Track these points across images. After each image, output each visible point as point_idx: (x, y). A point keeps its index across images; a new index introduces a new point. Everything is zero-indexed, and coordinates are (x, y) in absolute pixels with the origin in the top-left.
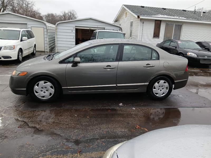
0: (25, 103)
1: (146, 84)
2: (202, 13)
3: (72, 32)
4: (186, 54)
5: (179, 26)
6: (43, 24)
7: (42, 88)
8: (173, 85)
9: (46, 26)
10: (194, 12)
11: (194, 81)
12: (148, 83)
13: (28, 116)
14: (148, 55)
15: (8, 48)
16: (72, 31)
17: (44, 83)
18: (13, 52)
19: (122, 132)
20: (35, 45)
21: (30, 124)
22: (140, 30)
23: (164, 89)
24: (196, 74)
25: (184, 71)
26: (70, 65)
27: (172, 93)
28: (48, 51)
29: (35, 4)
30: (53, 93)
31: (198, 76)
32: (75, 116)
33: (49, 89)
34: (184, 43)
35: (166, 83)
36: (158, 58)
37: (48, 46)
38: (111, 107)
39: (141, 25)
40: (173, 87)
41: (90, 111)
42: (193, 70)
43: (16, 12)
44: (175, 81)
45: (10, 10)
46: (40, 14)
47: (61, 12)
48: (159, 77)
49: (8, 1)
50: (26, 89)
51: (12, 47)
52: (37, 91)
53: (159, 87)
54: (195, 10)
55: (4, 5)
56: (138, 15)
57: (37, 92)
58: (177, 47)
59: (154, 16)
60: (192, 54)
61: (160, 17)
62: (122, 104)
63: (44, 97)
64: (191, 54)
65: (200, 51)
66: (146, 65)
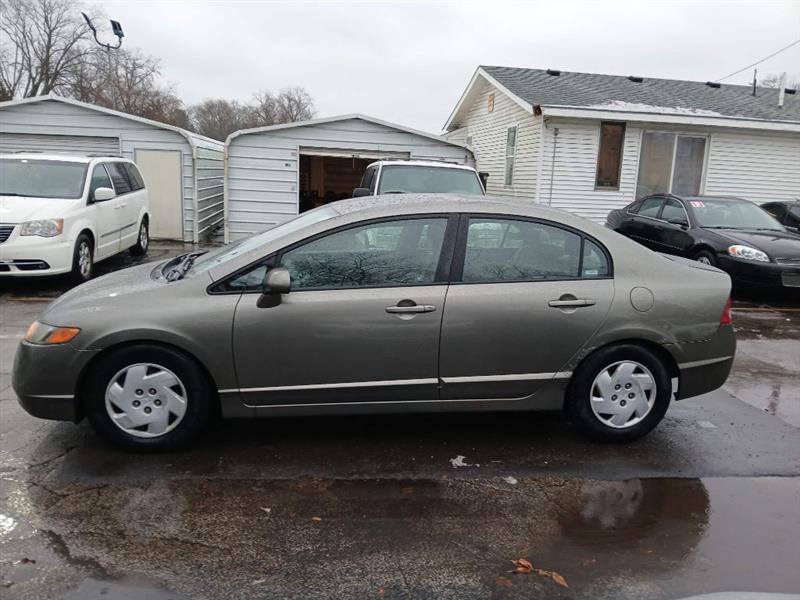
0: (72, 452)
1: (560, 375)
2: (782, 94)
3: (287, 168)
4: (726, 252)
5: (695, 142)
6: (181, 140)
7: (139, 391)
8: (675, 381)
9: (191, 147)
10: (752, 92)
11: (760, 358)
12: (571, 373)
13: (72, 509)
14: (566, 256)
15: (38, 228)
16: (287, 165)
17: (148, 374)
18: (56, 246)
19: (454, 588)
20: (146, 217)
21: (74, 546)
22: (546, 159)
23: (638, 395)
24: (767, 330)
25: (718, 324)
26: (250, 300)
27: (669, 413)
28: (196, 240)
29: (161, 68)
30: (181, 413)
31: (774, 338)
32: (265, 512)
33: (165, 397)
34: (716, 206)
35: (642, 372)
36: (608, 272)
37: (197, 222)
38: (415, 474)
39: (548, 140)
40: (675, 389)
41: (329, 489)
42: (754, 316)
43: (90, 95)
44: (682, 366)
45: (69, 89)
46: (176, 102)
47: (254, 95)
48: (614, 348)
49: (61, 59)
50: (72, 396)
51: (54, 226)
52: (117, 403)
53: (616, 389)
54: (755, 81)
55: (48, 70)
56: (536, 104)
57: (118, 410)
58: (687, 225)
59: (595, 107)
60: (747, 249)
61: (619, 110)
62: (464, 461)
63: (144, 428)
64: (743, 252)
65: (779, 237)
66: (561, 299)
